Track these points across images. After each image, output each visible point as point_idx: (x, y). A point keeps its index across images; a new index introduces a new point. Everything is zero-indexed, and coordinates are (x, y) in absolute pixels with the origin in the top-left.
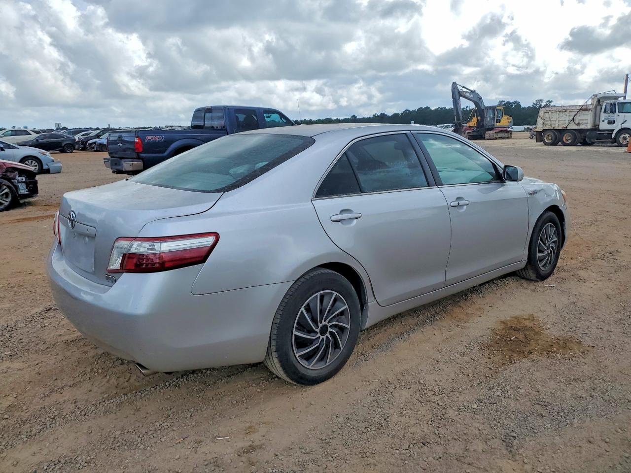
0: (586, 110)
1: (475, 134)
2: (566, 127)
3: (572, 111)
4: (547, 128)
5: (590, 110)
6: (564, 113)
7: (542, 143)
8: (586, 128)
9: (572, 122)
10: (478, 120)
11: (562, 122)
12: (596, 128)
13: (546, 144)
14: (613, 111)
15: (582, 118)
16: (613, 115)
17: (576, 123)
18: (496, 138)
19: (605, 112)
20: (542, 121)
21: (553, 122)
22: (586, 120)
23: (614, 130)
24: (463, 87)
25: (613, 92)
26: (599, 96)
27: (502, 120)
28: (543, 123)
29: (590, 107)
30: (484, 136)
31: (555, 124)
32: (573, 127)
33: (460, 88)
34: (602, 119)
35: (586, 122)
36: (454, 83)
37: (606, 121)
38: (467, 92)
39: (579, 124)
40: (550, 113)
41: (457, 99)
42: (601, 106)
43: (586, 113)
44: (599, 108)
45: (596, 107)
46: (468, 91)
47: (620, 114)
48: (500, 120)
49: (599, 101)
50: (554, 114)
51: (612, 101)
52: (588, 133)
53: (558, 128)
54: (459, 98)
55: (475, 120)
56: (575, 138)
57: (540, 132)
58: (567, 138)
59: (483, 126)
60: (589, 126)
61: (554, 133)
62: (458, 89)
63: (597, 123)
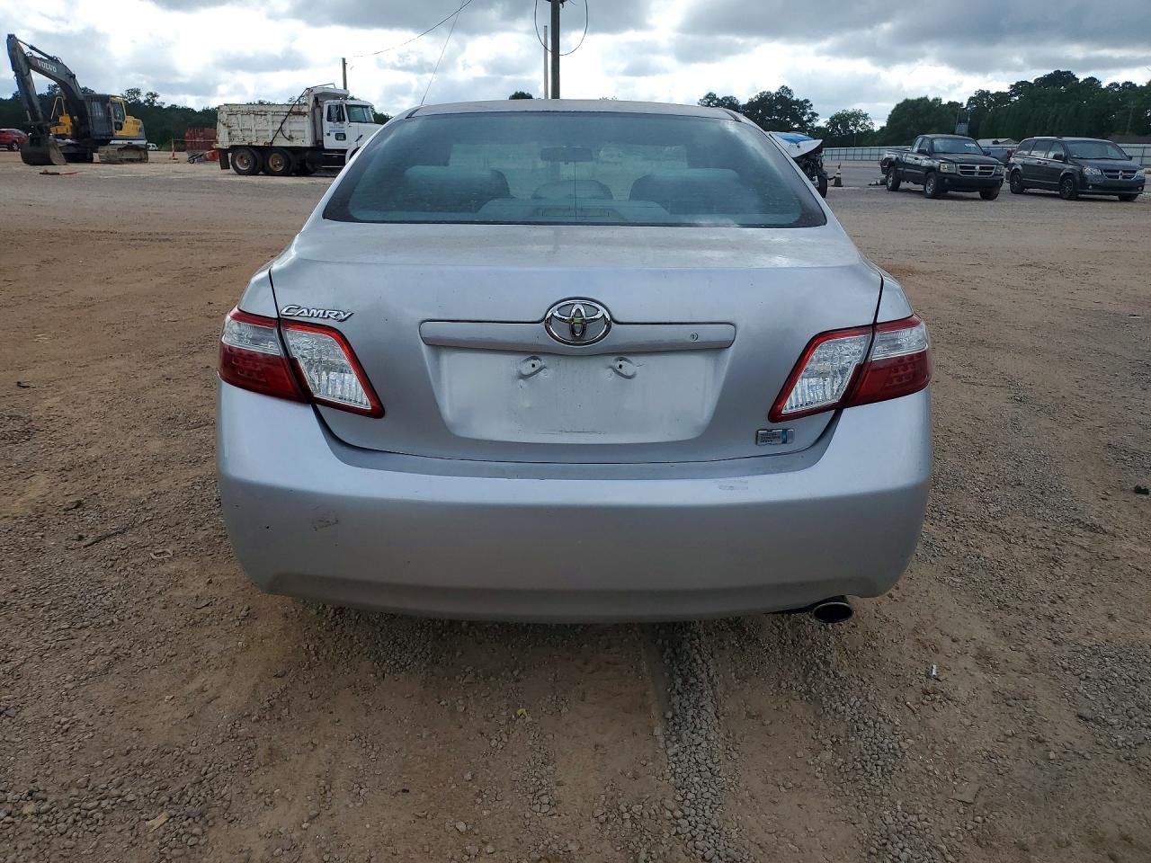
0: (299, 113)
1: (73, 150)
2: (271, 143)
3: (275, 114)
4: (237, 144)
5: (304, 114)
6: (263, 117)
7: (232, 170)
8: (303, 145)
9: (280, 134)
10: (73, 121)
11: (263, 134)
12: (318, 145)
13: (240, 173)
14: (341, 119)
15: (294, 127)
16: (341, 125)
17: (287, 135)
18: (121, 162)
19: (329, 119)
20: (227, 130)
21: (247, 133)
22: (300, 131)
23: (346, 150)
24: (32, 48)
25: (332, 86)
26: (316, 92)
27: (125, 125)
28: (229, 134)
29: (305, 109)
30: (89, 157)
31: (250, 137)
32: (281, 142)
33: (26, 50)
34: (326, 130)
35: (301, 135)
36: (11, 37)
37: (333, 134)
38: (41, 59)
39: (290, 138)
40: (239, 116)
41: (25, 73)
42: (322, 109)
43: (300, 118)
44: (318, 111)
45: (313, 110)
46: (43, 57)
47: (352, 124)
48: (121, 124)
49: (316, 100)
50: (246, 117)
51: (337, 102)
52: (307, 154)
53: (257, 144)
54: (29, 72)
55: (65, 120)
56: (288, 163)
57: (226, 151)
58: (275, 162)
59: (87, 134)
60: (308, 143)
61: (252, 154)
62: (22, 51)
63: (319, 137)
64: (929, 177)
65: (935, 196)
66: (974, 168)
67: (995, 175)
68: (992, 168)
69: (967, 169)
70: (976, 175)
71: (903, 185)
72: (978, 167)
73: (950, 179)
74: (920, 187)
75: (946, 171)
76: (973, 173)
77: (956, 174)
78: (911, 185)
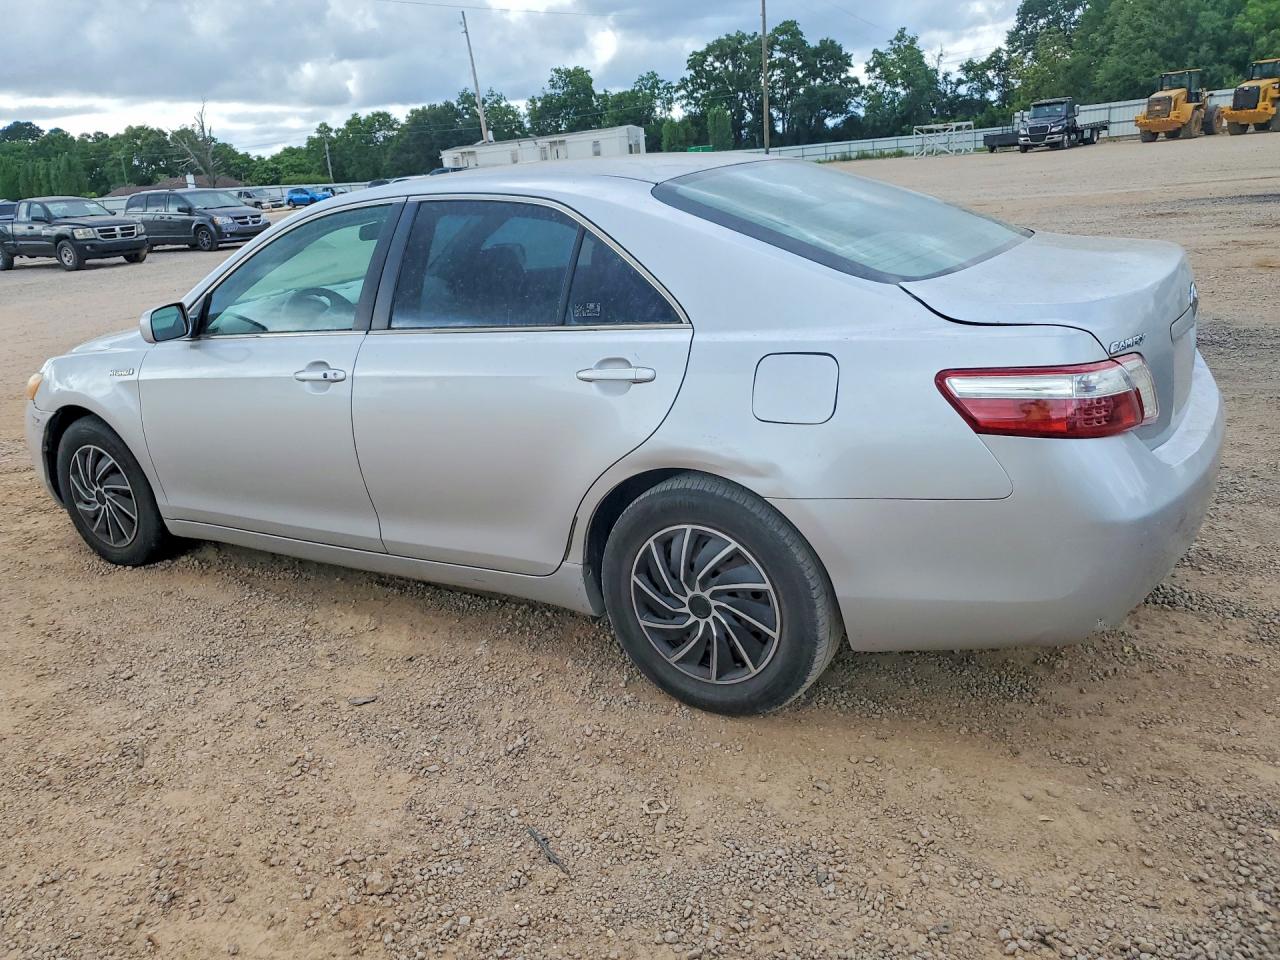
64: (62, 246)
65: (80, 266)
66: (113, 230)
67: (138, 235)
68: (133, 228)
69: (108, 232)
70: (119, 237)
71: (17, 261)
72: (117, 228)
73: (92, 246)
74: (54, 261)
75: (83, 237)
76: (115, 236)
77: (96, 239)
78: (26, 260)
